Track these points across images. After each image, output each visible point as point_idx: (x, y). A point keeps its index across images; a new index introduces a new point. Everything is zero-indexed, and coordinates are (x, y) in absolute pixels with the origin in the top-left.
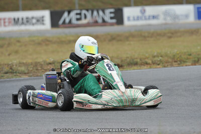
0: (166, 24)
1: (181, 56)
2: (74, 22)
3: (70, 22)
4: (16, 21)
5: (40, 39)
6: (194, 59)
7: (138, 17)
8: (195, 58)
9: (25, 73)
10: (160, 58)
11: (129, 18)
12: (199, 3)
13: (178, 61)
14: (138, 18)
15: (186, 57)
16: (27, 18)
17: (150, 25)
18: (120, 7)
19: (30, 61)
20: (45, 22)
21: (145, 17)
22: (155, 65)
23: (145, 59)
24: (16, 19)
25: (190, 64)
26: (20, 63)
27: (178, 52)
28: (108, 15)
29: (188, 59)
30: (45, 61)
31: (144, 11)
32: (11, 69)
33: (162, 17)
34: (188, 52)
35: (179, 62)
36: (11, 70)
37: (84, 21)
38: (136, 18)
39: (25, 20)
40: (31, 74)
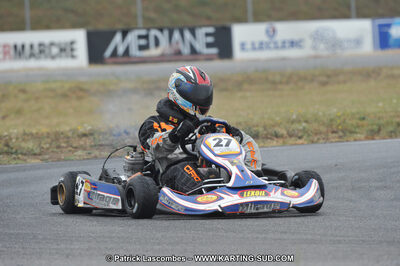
0: (316, 57)
1: (344, 121)
2: (135, 52)
3: (127, 52)
4: (19, 51)
5: (67, 86)
6: (370, 127)
7: (261, 43)
8: (372, 125)
9: (35, 154)
10: (304, 124)
11: (243, 46)
12: (382, 16)
13: (340, 131)
14: (262, 46)
15: (354, 122)
16: (40, 45)
17: (284, 59)
18: (227, 24)
19: (44, 130)
20: (75, 53)
21: (276, 43)
22: (293, 139)
23: (273, 126)
24: (19, 47)
25: (362, 136)
26: (25, 134)
27: (339, 114)
28: (202, 39)
29: (358, 126)
30: (74, 131)
31: (274, 31)
32: (7, 145)
33: (308, 43)
34: (358, 113)
35: (341, 134)
36: (6, 149)
37: (153, 52)
38: (257, 46)
39: (36, 49)
40: (47, 157)
